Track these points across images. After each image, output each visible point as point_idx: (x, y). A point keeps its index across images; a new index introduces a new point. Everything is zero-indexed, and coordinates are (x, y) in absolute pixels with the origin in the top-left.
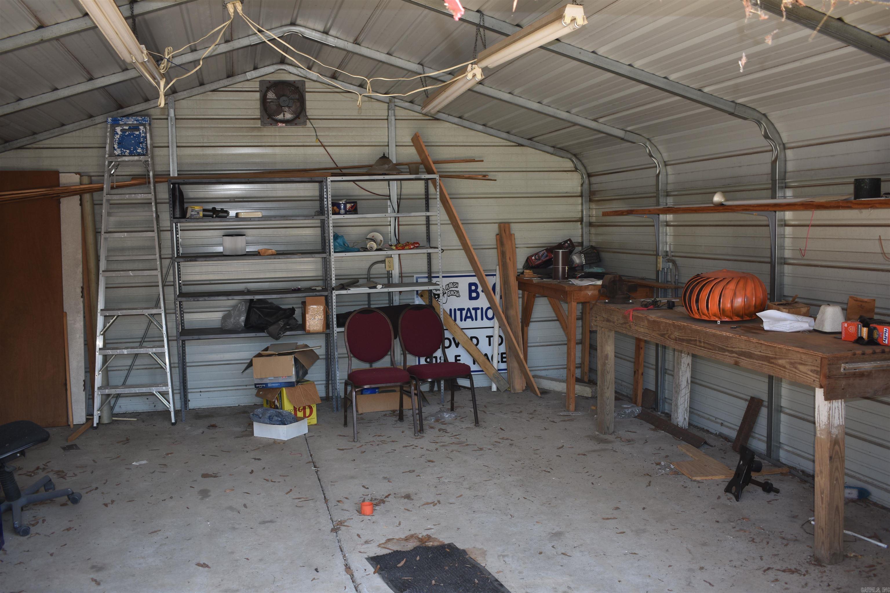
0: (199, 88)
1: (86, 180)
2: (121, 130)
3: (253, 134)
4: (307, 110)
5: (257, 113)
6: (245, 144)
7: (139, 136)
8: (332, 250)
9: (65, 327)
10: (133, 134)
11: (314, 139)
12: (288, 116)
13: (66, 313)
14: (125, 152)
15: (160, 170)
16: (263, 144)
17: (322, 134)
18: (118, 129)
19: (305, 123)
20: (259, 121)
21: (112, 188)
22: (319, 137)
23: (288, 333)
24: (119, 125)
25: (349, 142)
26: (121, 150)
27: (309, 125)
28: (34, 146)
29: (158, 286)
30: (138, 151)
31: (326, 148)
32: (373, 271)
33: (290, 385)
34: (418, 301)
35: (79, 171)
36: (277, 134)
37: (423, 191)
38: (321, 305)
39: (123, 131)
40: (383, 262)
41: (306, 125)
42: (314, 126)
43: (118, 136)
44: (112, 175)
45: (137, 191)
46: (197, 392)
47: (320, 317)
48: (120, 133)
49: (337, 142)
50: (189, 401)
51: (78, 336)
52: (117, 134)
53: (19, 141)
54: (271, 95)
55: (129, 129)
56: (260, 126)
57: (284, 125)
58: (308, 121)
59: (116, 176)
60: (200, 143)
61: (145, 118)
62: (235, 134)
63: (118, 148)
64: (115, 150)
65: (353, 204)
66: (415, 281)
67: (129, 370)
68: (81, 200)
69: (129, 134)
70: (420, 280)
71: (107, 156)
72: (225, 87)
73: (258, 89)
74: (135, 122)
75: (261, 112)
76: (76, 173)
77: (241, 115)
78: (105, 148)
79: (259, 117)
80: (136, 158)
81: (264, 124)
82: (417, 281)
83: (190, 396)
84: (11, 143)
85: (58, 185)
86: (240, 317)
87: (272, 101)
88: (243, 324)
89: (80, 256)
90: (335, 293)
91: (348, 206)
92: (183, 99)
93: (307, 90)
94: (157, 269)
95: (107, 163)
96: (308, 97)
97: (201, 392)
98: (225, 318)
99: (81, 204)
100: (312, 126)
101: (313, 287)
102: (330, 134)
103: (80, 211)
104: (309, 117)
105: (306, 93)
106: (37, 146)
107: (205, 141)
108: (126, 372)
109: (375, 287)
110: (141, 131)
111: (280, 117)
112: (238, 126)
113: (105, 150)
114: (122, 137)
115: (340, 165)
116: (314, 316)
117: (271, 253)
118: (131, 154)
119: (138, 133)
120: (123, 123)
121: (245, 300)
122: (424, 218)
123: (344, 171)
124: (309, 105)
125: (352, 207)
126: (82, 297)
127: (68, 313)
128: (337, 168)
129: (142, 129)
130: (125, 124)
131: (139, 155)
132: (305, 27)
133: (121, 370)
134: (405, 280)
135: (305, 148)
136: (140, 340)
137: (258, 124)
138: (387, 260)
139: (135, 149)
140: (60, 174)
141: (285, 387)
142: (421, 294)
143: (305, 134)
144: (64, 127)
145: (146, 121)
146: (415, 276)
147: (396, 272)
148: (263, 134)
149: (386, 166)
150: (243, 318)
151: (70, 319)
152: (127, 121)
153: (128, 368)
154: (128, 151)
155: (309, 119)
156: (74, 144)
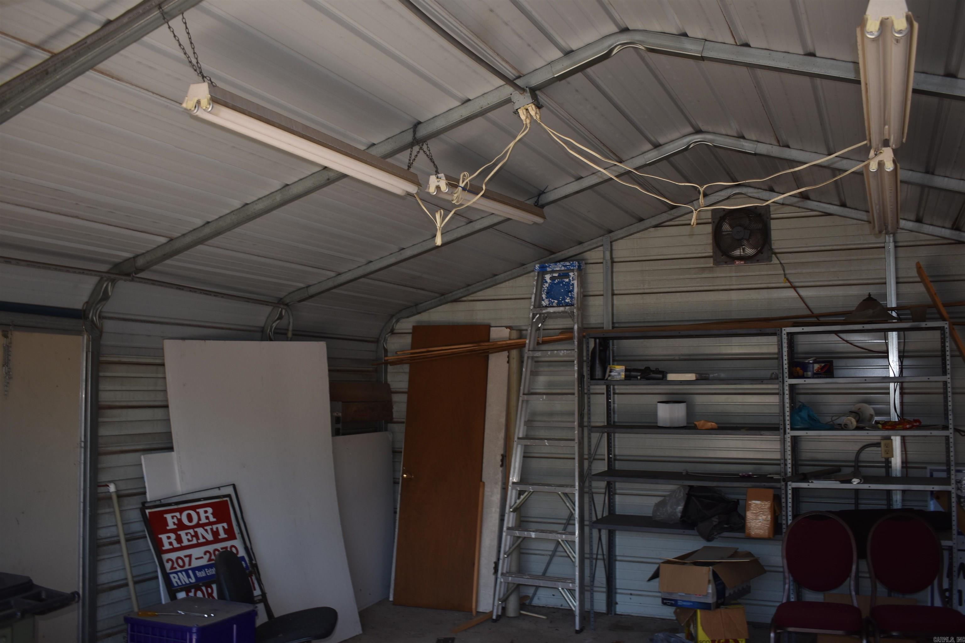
0: (639, 224)
1: (515, 334)
2: (551, 278)
3: (704, 276)
4: (773, 242)
5: (709, 251)
6: (693, 289)
7: (568, 283)
8: (788, 427)
9: (480, 499)
10: (562, 282)
11: (782, 278)
12: (750, 251)
13: (484, 483)
14: (552, 303)
15: (594, 322)
16: (716, 288)
17: (793, 271)
18: (548, 277)
19: (769, 259)
20: (711, 260)
21: (538, 344)
22: (788, 276)
23: (726, 534)
24: (547, 273)
25: (830, 281)
26: (549, 301)
27: (775, 261)
28: (469, 298)
29: (574, 459)
30: (567, 301)
31: (798, 289)
32: (864, 456)
33: (706, 607)
34: (932, 506)
35: (511, 325)
36: (734, 274)
37: (938, 345)
38: (766, 500)
39: (552, 278)
40: (878, 445)
41: (771, 261)
42: (782, 262)
43: (547, 285)
44: (539, 329)
45: (559, 347)
46: (627, 594)
47: (764, 517)
48: (549, 281)
49: (814, 281)
50: (617, 603)
51: (494, 510)
52: (546, 282)
53: (454, 293)
54: (726, 227)
55: (559, 276)
56: (712, 265)
57: (742, 262)
58: (773, 256)
59: (543, 329)
60: (640, 289)
61: (573, 263)
62: (681, 277)
63: (547, 298)
64: (543, 300)
65: (823, 365)
66: (928, 475)
67: (552, 556)
68: (508, 357)
69: (559, 282)
70: (936, 475)
71: (532, 307)
72: (671, 220)
73: (710, 220)
74: (563, 268)
75: (713, 249)
76: (507, 327)
77: (690, 254)
78: (531, 298)
79: (711, 254)
80: (561, 309)
81: (717, 263)
82: (931, 475)
83: (619, 598)
84: (446, 296)
85: (488, 340)
86: (678, 505)
87: (727, 234)
88: (679, 515)
89: (503, 420)
90: (792, 485)
91: (816, 366)
92: (622, 238)
93: (773, 216)
94: (573, 440)
95: (531, 315)
96: (774, 225)
97: (631, 594)
98: (658, 505)
99: (508, 362)
100: (778, 262)
101: (770, 474)
102: (804, 271)
103: (507, 369)
104: (777, 251)
105: (772, 221)
106: (472, 298)
107: (646, 286)
108: (548, 558)
109: (849, 482)
110: (571, 278)
111: (737, 253)
112: (685, 267)
113: (531, 301)
114: (551, 286)
115: (816, 312)
116: (757, 515)
117: (711, 427)
118: (559, 305)
119: (567, 280)
120: (550, 270)
121: (684, 486)
122: (941, 385)
123: (822, 319)
124: (775, 235)
125: (822, 368)
126: (502, 466)
127: (486, 483)
128: (813, 315)
129: (572, 276)
130: (553, 271)
131: (567, 305)
132: (714, 133)
133: (543, 555)
134: (913, 473)
135: (769, 290)
136: (564, 522)
137: (710, 263)
138: (883, 443)
139: (564, 299)
140: (492, 329)
141: (700, 608)
142: (936, 495)
143: (769, 273)
144: (497, 277)
145: (574, 266)
146: (929, 467)
147: (897, 461)
148: (715, 275)
149: (871, 311)
150: (680, 508)
151: (487, 489)
152: (555, 267)
153: (550, 553)
154: (556, 301)
155: (776, 254)
156: (507, 295)
